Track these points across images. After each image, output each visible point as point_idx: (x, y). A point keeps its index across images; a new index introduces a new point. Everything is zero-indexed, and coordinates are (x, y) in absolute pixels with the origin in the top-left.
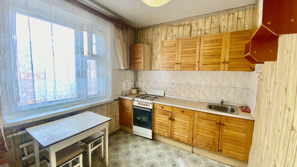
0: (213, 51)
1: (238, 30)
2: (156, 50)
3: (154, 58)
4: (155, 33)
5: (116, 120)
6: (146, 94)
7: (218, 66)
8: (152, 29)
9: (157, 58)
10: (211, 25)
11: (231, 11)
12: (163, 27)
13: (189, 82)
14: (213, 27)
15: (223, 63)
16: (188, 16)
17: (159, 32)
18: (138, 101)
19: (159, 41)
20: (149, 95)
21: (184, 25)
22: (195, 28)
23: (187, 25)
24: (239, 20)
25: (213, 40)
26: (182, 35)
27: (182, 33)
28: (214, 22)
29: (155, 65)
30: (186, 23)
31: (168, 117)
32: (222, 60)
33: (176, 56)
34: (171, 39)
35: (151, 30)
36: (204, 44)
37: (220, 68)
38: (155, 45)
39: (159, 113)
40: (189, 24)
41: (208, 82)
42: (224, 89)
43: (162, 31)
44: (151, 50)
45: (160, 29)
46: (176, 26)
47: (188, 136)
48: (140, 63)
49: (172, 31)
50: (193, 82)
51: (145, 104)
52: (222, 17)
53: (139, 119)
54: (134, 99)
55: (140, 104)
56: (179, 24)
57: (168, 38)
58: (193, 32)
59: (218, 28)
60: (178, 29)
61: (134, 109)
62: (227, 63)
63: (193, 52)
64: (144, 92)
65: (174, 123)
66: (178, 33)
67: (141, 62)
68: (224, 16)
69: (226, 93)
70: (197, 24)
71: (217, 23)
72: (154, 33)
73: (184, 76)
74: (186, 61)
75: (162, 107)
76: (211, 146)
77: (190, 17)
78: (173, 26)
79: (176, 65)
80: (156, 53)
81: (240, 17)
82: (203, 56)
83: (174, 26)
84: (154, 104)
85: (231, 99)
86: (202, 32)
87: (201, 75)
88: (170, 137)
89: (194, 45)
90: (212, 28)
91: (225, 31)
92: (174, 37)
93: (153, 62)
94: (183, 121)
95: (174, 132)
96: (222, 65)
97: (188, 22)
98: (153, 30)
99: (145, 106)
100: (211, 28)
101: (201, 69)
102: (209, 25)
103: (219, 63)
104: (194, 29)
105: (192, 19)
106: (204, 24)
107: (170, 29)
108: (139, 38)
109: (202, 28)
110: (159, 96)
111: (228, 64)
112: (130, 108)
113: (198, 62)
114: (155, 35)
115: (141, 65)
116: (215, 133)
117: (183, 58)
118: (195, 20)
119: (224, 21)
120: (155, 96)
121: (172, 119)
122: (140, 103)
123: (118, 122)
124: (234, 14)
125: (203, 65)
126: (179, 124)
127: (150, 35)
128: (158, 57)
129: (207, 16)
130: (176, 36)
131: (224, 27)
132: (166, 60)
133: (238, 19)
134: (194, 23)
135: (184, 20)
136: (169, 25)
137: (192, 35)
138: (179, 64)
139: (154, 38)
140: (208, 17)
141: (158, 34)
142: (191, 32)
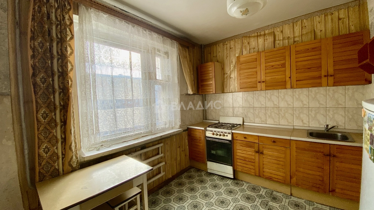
0: (309, 62)
1: (340, 33)
2: (229, 69)
3: (227, 77)
4: (227, 48)
5: (186, 155)
6: (219, 123)
7: (318, 81)
8: (222, 43)
9: (230, 78)
10: (302, 31)
11: (328, 11)
12: (236, 40)
13: (278, 104)
14: (304, 32)
15: (325, 76)
16: (270, 24)
17: (232, 46)
18: (211, 131)
19: (232, 57)
20: (224, 123)
21: (265, 35)
22: (279, 36)
23: (269, 34)
24: (340, 21)
25: (308, 49)
26: (263, 46)
27: (262, 44)
28: (305, 27)
29: (229, 87)
30: (267, 32)
31: (254, 149)
32: (323, 73)
33: (259, 73)
34: (248, 53)
35: (221, 45)
36: (296, 54)
37: (321, 83)
38: (227, 62)
39: (241, 144)
40: (272, 32)
41: (305, 103)
42: (329, 110)
43: (236, 45)
44: (223, 69)
45: (232, 43)
46: (254, 37)
47: (284, 173)
48: (210, 86)
49: (249, 43)
50: (282, 104)
51: (222, 134)
52: (317, 19)
53: (215, 153)
54: (206, 129)
55: (215, 135)
56: (258, 33)
57: (245, 52)
58: (277, 42)
59: (313, 34)
60: (257, 40)
61: (208, 141)
62: (331, 76)
63: (282, 66)
64: (216, 121)
65: (263, 158)
66: (257, 45)
67: (212, 84)
68: (319, 17)
69: (331, 116)
70: (282, 32)
71: (310, 27)
72: (225, 48)
73: (269, 98)
74: (272, 78)
75: (245, 138)
76: (318, 186)
77: (272, 24)
78: (249, 37)
79: (259, 84)
80: (229, 72)
81: (341, 16)
82: (296, 70)
83: (252, 37)
84: (233, 134)
85: (340, 123)
86: (290, 41)
87: (294, 94)
88: (258, 175)
89: (282, 58)
90: (304, 34)
91: (323, 36)
92: (252, 50)
93: (226, 83)
94: (276, 154)
95: (263, 168)
96: (324, 80)
97: (269, 30)
98: (223, 45)
99: (222, 137)
100: (302, 35)
101: (295, 86)
102: (299, 31)
103: (320, 77)
104: (278, 38)
105: (274, 26)
106: (292, 30)
107: (245, 41)
108: (206, 56)
109: (289, 36)
110: (237, 125)
111: (333, 77)
112: (202, 140)
113: (290, 78)
114: (227, 50)
115: (212, 87)
116: (323, 168)
117: (268, 75)
118: (279, 27)
119: (320, 23)
120: (232, 124)
121: (259, 152)
122: (215, 133)
123: (188, 157)
124: (332, 14)
125: (296, 81)
126: (270, 158)
127: (220, 51)
128: (232, 76)
129: (296, 20)
130: (254, 48)
131: (321, 31)
132: (244, 79)
133: (339, 19)
134: (278, 30)
135: (263, 29)
136: (244, 37)
137: (277, 45)
138: (263, 82)
139: (226, 54)
140: (297, 22)
141: (230, 48)
142: (275, 43)
